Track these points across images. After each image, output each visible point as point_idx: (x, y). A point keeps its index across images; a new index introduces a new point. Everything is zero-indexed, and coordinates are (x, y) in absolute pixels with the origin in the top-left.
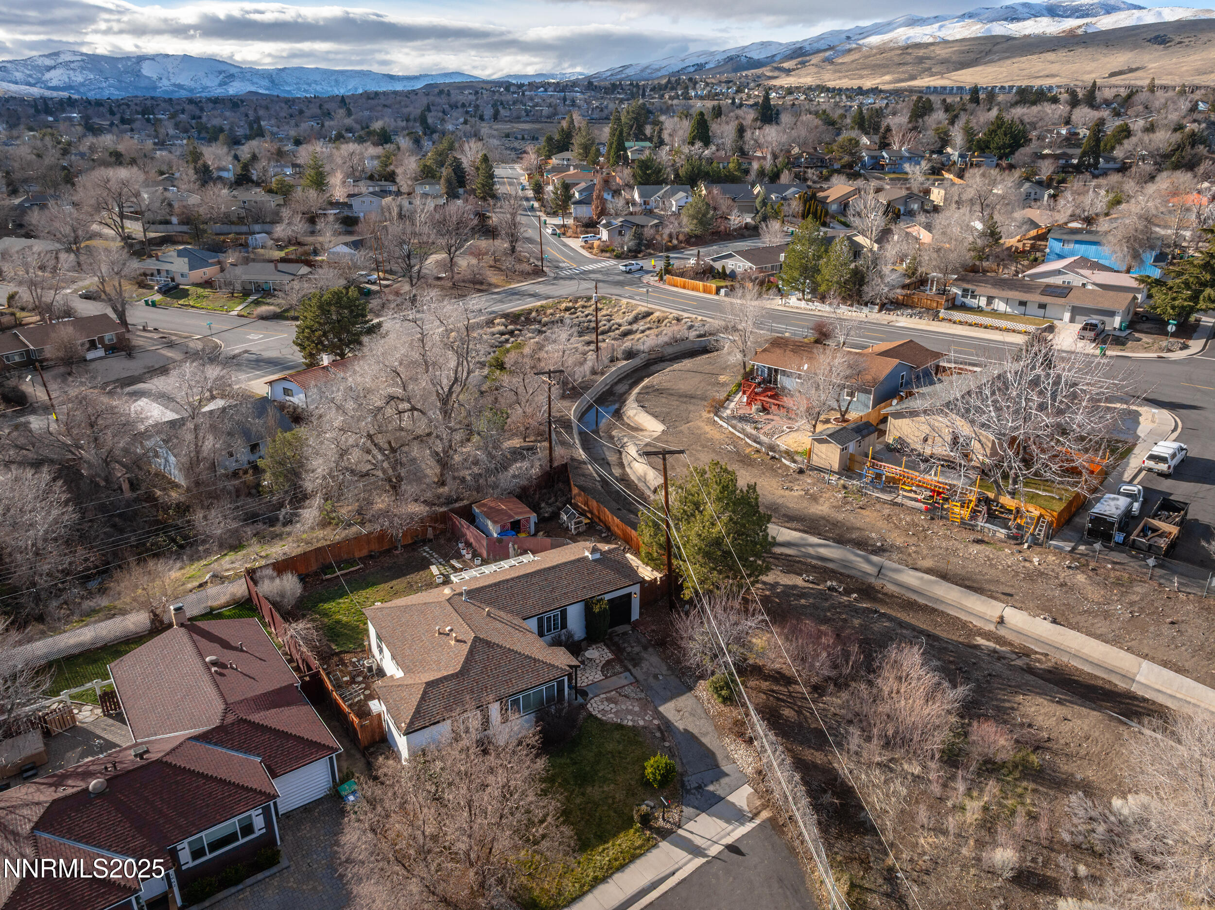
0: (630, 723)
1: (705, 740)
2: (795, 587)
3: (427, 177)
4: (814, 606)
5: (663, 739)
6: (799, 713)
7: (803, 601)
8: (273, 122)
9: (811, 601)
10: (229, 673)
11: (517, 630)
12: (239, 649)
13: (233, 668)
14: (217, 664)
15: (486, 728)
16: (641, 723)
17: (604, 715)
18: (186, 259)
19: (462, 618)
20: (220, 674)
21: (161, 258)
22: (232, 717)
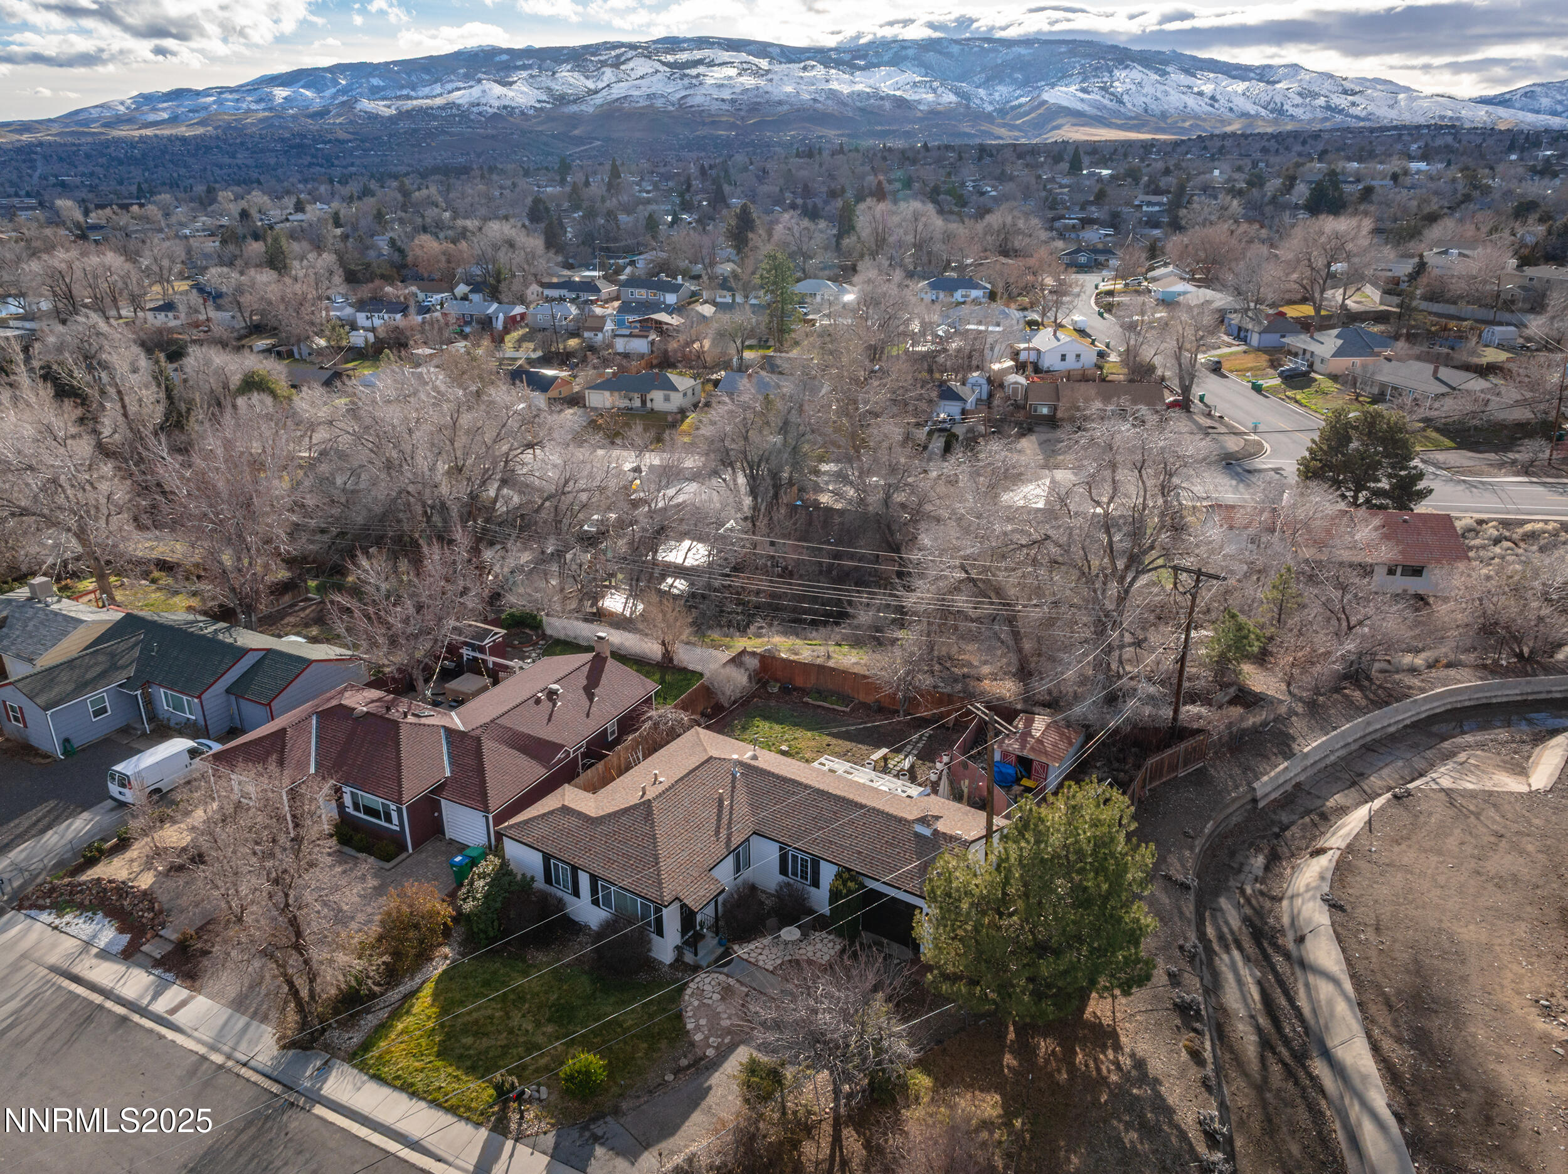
0: (690, 1026)
1: (696, 1117)
5: (677, 1071)
7: (1131, 1137)
9: (1144, 1146)
10: (546, 705)
11: (717, 833)
12: (591, 697)
13: (554, 705)
14: (551, 695)
15: (576, 893)
16: (698, 1037)
17: (691, 996)
18: (1340, 342)
19: (682, 779)
20: (538, 701)
21: (1317, 335)
22: (478, 732)
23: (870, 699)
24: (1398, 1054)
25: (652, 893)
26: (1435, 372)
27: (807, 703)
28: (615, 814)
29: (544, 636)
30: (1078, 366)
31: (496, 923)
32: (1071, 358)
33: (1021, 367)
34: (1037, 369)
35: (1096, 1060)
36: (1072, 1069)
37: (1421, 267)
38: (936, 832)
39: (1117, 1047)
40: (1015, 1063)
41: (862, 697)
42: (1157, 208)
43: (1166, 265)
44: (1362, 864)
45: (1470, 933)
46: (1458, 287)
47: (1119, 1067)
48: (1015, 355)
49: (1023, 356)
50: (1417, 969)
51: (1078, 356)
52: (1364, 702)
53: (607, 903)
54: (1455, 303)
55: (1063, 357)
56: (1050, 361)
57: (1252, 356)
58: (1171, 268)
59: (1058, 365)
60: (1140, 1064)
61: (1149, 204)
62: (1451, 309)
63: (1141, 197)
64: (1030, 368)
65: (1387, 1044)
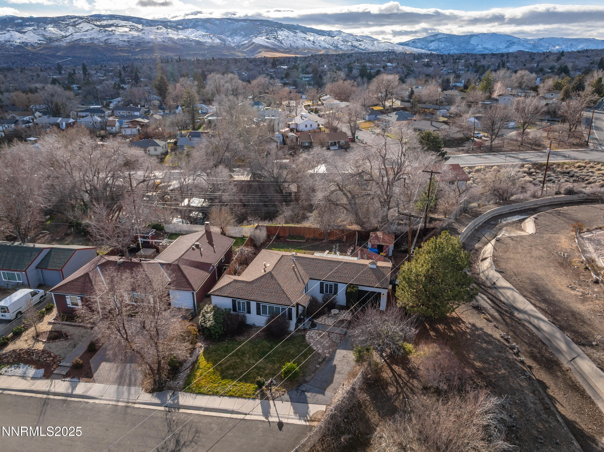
0: (315, 348)
1: (336, 376)
2: (491, 336)
3: (557, 89)
4: (487, 351)
5: (320, 363)
6: (398, 393)
7: (484, 345)
8: (514, 63)
9: (490, 347)
10: (197, 250)
11: (298, 280)
12: (213, 245)
13: (200, 250)
14: (197, 246)
15: (249, 312)
16: (320, 351)
17: (309, 339)
18: (397, 116)
19: (277, 263)
20: (193, 249)
21: (389, 115)
22: (176, 263)
23: (312, 236)
24: (543, 306)
25: (287, 303)
26: (431, 123)
27: (288, 241)
28: (258, 279)
29: (166, 233)
30: (312, 129)
31: (222, 328)
32: (309, 126)
33: (292, 130)
34: (297, 131)
35: (459, 327)
36: (454, 331)
37: (412, 92)
38: (377, 267)
39: (464, 322)
40: (434, 334)
41: (308, 236)
42: (308, 79)
43: (326, 95)
44: (500, 259)
45: (540, 272)
46: (424, 99)
47: (468, 328)
48: (289, 126)
49: (291, 127)
50: (532, 284)
51: (311, 125)
52: (471, 217)
53: (264, 312)
54: (425, 103)
55: (306, 126)
56: (301, 128)
57: (368, 123)
58: (328, 96)
59: (305, 129)
60: (473, 325)
61: (305, 77)
62: (424, 106)
63: (301, 75)
64: (295, 131)
65: (538, 304)
